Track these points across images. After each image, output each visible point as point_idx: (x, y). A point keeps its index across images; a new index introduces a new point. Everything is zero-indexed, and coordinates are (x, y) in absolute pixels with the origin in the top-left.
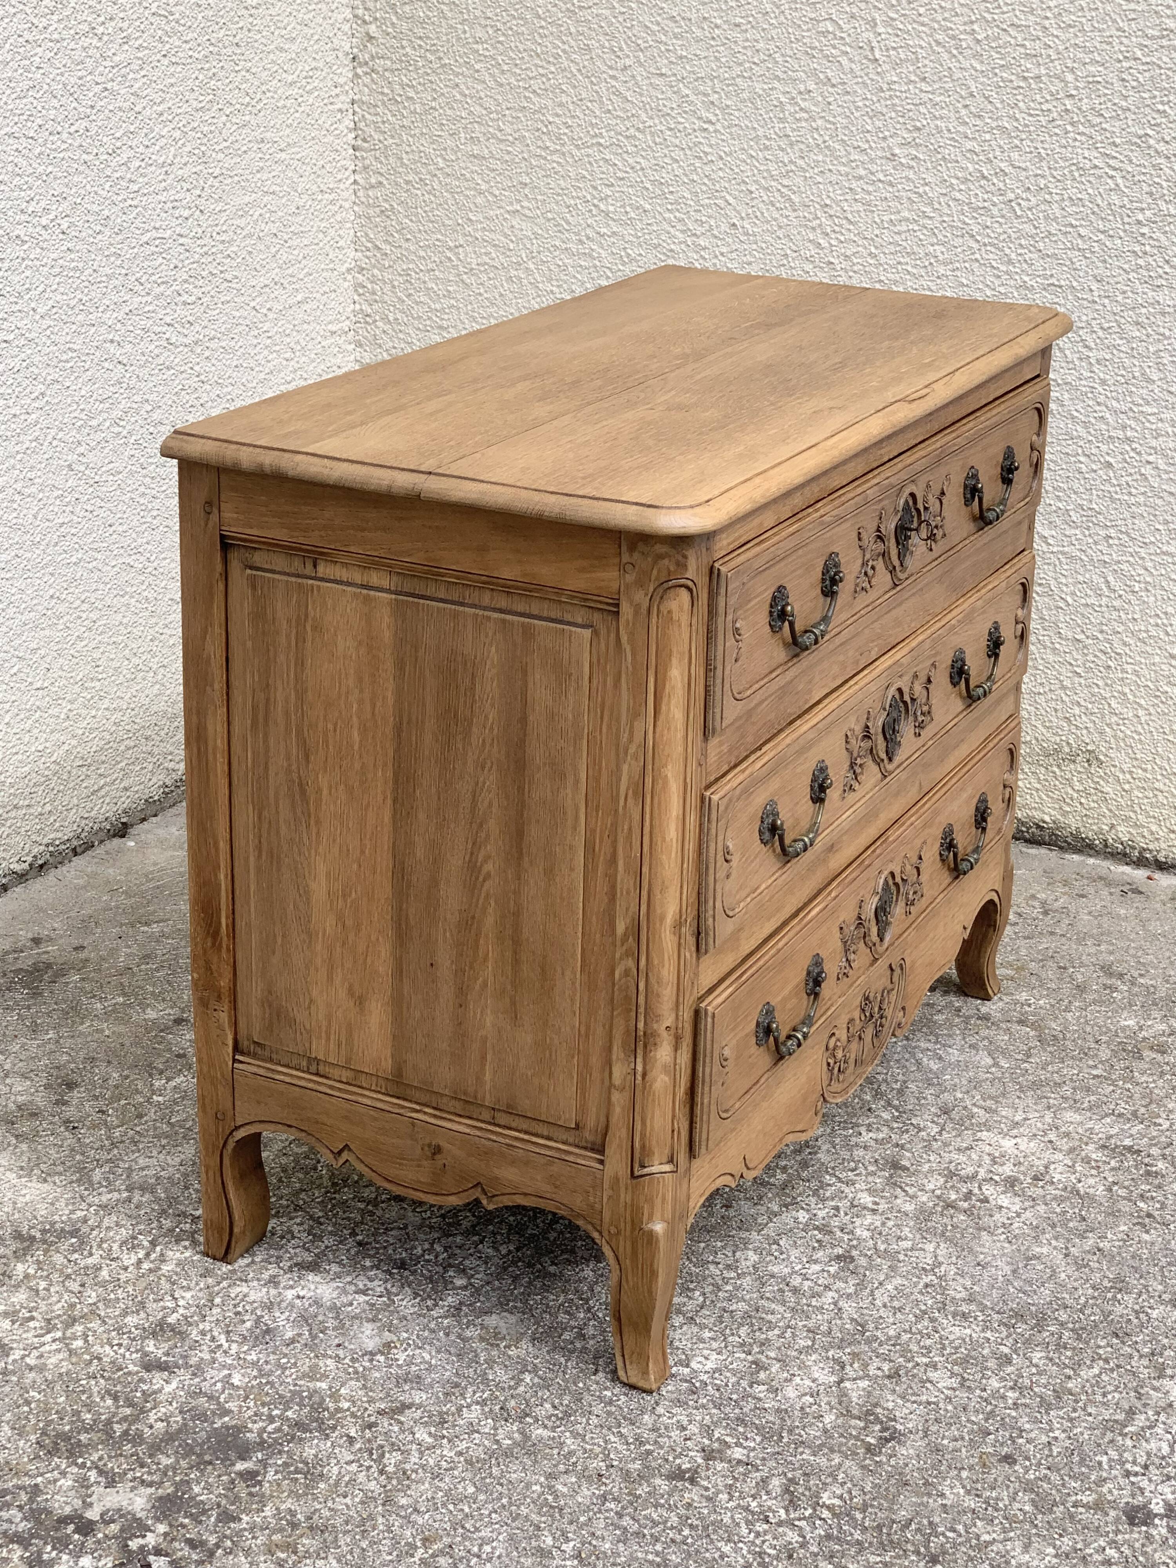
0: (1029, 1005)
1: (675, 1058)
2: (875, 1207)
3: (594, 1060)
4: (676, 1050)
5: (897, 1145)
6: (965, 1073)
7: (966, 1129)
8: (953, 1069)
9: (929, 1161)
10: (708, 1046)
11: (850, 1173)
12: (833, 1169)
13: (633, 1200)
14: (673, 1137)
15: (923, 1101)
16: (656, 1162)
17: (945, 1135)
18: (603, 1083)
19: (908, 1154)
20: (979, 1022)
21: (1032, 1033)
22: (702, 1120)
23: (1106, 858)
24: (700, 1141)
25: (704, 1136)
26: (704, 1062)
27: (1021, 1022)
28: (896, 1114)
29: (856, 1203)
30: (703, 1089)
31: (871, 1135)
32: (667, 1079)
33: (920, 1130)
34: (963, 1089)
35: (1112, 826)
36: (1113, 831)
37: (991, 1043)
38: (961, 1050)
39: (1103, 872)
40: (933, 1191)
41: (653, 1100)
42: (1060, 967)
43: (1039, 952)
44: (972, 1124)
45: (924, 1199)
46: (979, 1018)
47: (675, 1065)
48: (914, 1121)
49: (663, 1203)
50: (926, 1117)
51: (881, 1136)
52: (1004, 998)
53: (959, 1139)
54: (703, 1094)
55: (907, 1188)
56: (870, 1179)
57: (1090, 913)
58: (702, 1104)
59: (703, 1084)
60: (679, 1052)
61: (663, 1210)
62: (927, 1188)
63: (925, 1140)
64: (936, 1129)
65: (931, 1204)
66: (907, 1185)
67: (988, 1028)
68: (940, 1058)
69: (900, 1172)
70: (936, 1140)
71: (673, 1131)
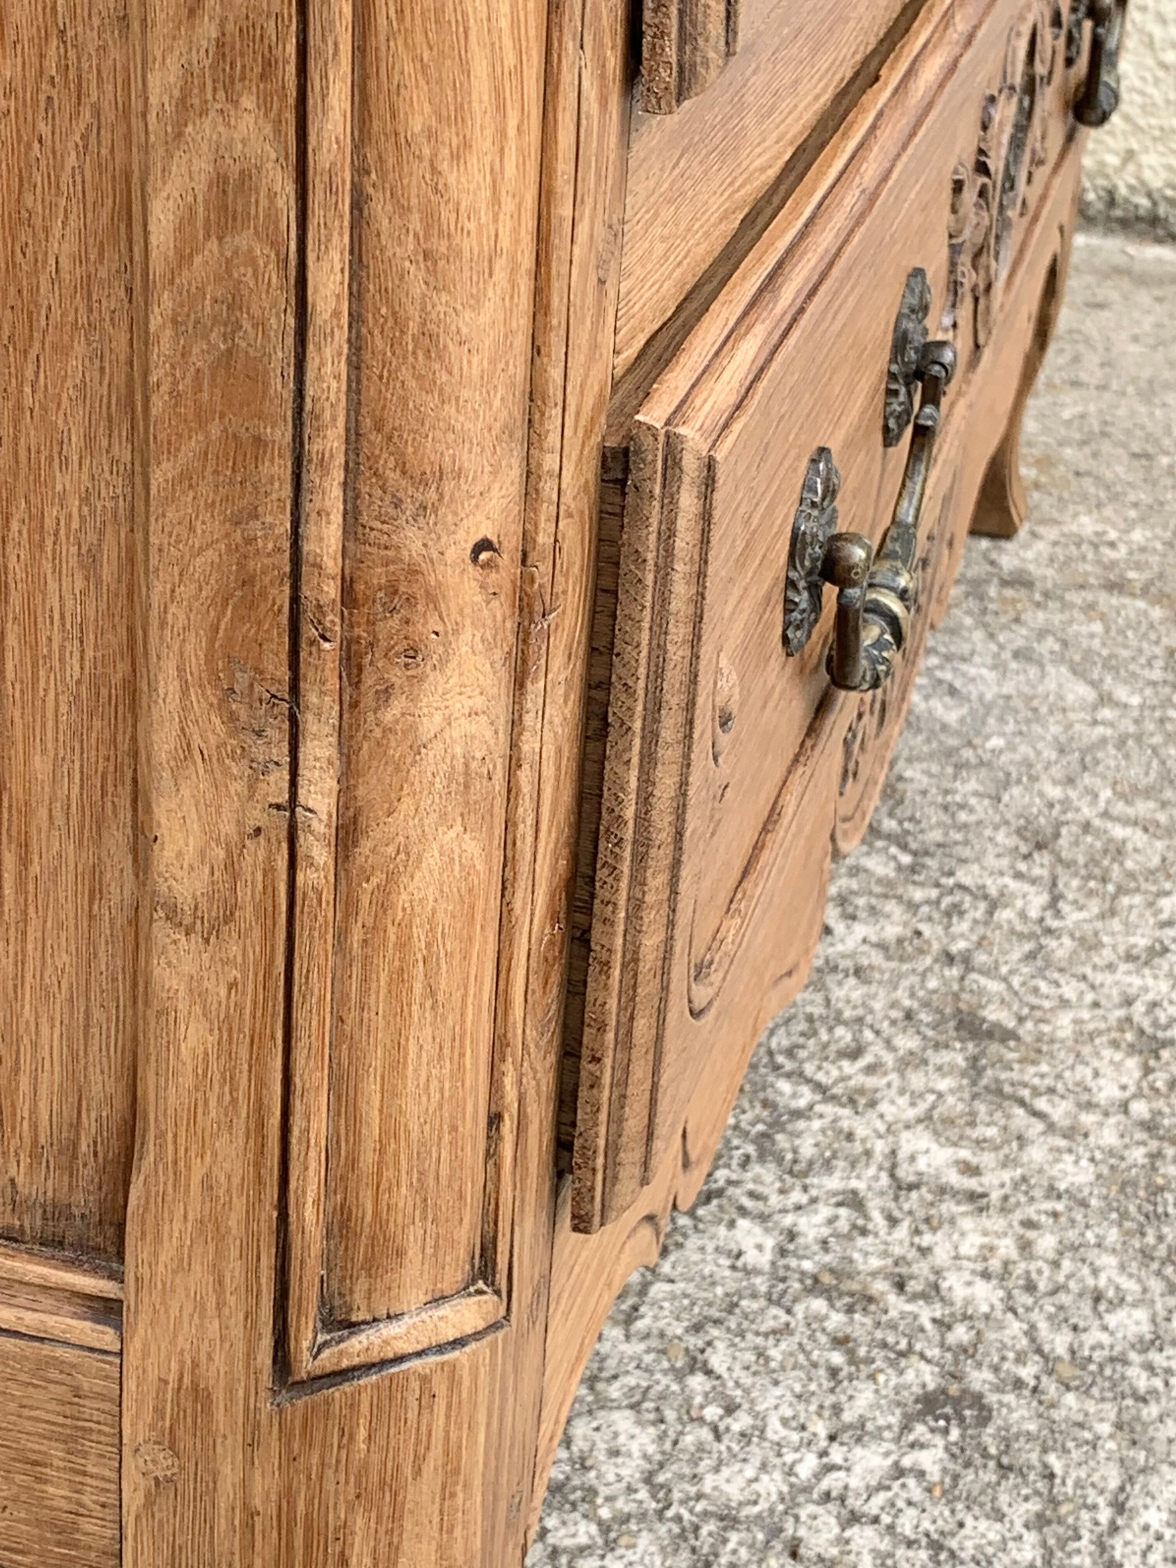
0: (1112, 545)
1: (516, 724)
2: (972, 1183)
3: (41, 765)
4: (519, 683)
5: (949, 958)
6: (1037, 729)
7: (1121, 890)
8: (1001, 720)
9: (1064, 1003)
10: (677, 653)
11: (847, 1067)
12: (790, 1053)
13: (288, 1494)
14: (491, 1154)
15: (963, 816)
16: (414, 1297)
17: (1073, 917)
18: (96, 893)
19: (993, 986)
20: (1009, 593)
21: (1157, 613)
22: (626, 1041)
23: (1109, 231)
24: (613, 1148)
25: (634, 1123)
26: (651, 737)
27: (1116, 586)
28: (906, 859)
29: (905, 1173)
30: (638, 881)
31: (860, 930)
32: (472, 847)
33: (993, 906)
34: (1057, 772)
35: (1130, 155)
36: (1131, 167)
37: (1065, 644)
38: (998, 665)
39: (1120, 260)
40: (1124, 1107)
41: (401, 975)
42: (1135, 456)
43: (1068, 423)
44: (1131, 875)
45: (1109, 1137)
46: (1005, 583)
47: (514, 763)
48: (964, 876)
49: (446, 1494)
50: (991, 861)
51: (891, 932)
52: (1041, 530)
53: (1116, 924)
54: (637, 906)
55: (1041, 1104)
56: (917, 1080)
57: (1135, 339)
58: (632, 961)
59: (640, 860)
60: (534, 688)
61: (446, 1528)
62: (1102, 1098)
63: (1021, 936)
64: (1037, 900)
65: (1138, 1155)
66: (1036, 1092)
67: (1038, 605)
68: (952, 691)
69: (994, 1048)
70: (1049, 931)
71: (495, 1120)
